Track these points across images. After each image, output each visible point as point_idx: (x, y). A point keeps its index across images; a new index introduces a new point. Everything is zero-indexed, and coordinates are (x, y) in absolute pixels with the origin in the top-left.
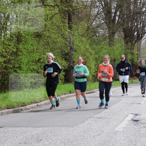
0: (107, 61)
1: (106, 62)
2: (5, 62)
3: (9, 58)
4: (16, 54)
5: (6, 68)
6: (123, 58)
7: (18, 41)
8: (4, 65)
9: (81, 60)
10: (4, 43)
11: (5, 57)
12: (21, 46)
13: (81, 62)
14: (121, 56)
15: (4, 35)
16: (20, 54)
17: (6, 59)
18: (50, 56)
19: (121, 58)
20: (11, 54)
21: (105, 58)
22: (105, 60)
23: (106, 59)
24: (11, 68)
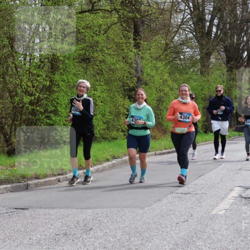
0: (186, 94)
1: (185, 96)
2: (31, 103)
3: (39, 97)
4: (49, 89)
5: (33, 113)
6: (220, 91)
7: (52, 68)
8: (30, 108)
9: (142, 95)
10: (30, 72)
11: (31, 95)
12: (57, 77)
13: (143, 98)
14: (216, 88)
15: (30, 59)
16: (55, 89)
17: (33, 98)
18: (84, 87)
19: (217, 91)
20: (41, 90)
21: (182, 91)
22: (182, 94)
23: (184, 92)
24: (41, 112)
